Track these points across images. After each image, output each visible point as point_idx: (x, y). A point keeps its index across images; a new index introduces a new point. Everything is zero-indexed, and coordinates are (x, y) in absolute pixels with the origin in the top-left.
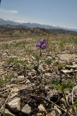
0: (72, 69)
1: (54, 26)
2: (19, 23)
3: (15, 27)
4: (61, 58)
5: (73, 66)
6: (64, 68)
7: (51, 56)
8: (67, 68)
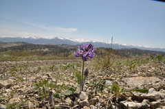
0: (145, 101)
1: (125, 45)
2: (78, 42)
3: (72, 48)
4: (129, 83)
5: (149, 95)
6: (130, 98)
7: (111, 80)
8: (135, 99)
